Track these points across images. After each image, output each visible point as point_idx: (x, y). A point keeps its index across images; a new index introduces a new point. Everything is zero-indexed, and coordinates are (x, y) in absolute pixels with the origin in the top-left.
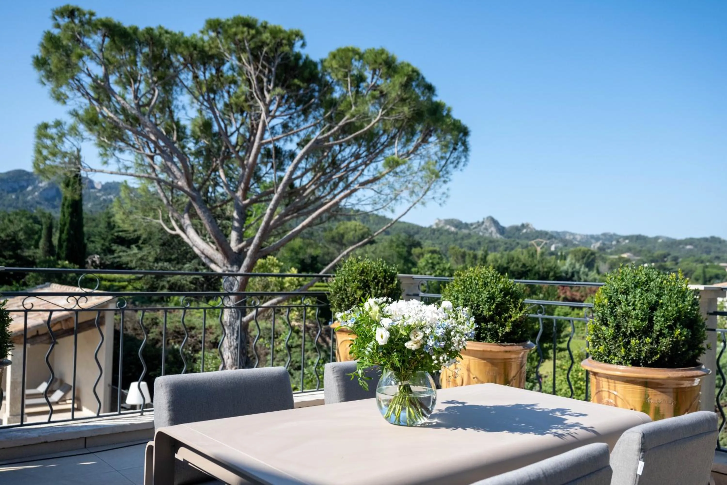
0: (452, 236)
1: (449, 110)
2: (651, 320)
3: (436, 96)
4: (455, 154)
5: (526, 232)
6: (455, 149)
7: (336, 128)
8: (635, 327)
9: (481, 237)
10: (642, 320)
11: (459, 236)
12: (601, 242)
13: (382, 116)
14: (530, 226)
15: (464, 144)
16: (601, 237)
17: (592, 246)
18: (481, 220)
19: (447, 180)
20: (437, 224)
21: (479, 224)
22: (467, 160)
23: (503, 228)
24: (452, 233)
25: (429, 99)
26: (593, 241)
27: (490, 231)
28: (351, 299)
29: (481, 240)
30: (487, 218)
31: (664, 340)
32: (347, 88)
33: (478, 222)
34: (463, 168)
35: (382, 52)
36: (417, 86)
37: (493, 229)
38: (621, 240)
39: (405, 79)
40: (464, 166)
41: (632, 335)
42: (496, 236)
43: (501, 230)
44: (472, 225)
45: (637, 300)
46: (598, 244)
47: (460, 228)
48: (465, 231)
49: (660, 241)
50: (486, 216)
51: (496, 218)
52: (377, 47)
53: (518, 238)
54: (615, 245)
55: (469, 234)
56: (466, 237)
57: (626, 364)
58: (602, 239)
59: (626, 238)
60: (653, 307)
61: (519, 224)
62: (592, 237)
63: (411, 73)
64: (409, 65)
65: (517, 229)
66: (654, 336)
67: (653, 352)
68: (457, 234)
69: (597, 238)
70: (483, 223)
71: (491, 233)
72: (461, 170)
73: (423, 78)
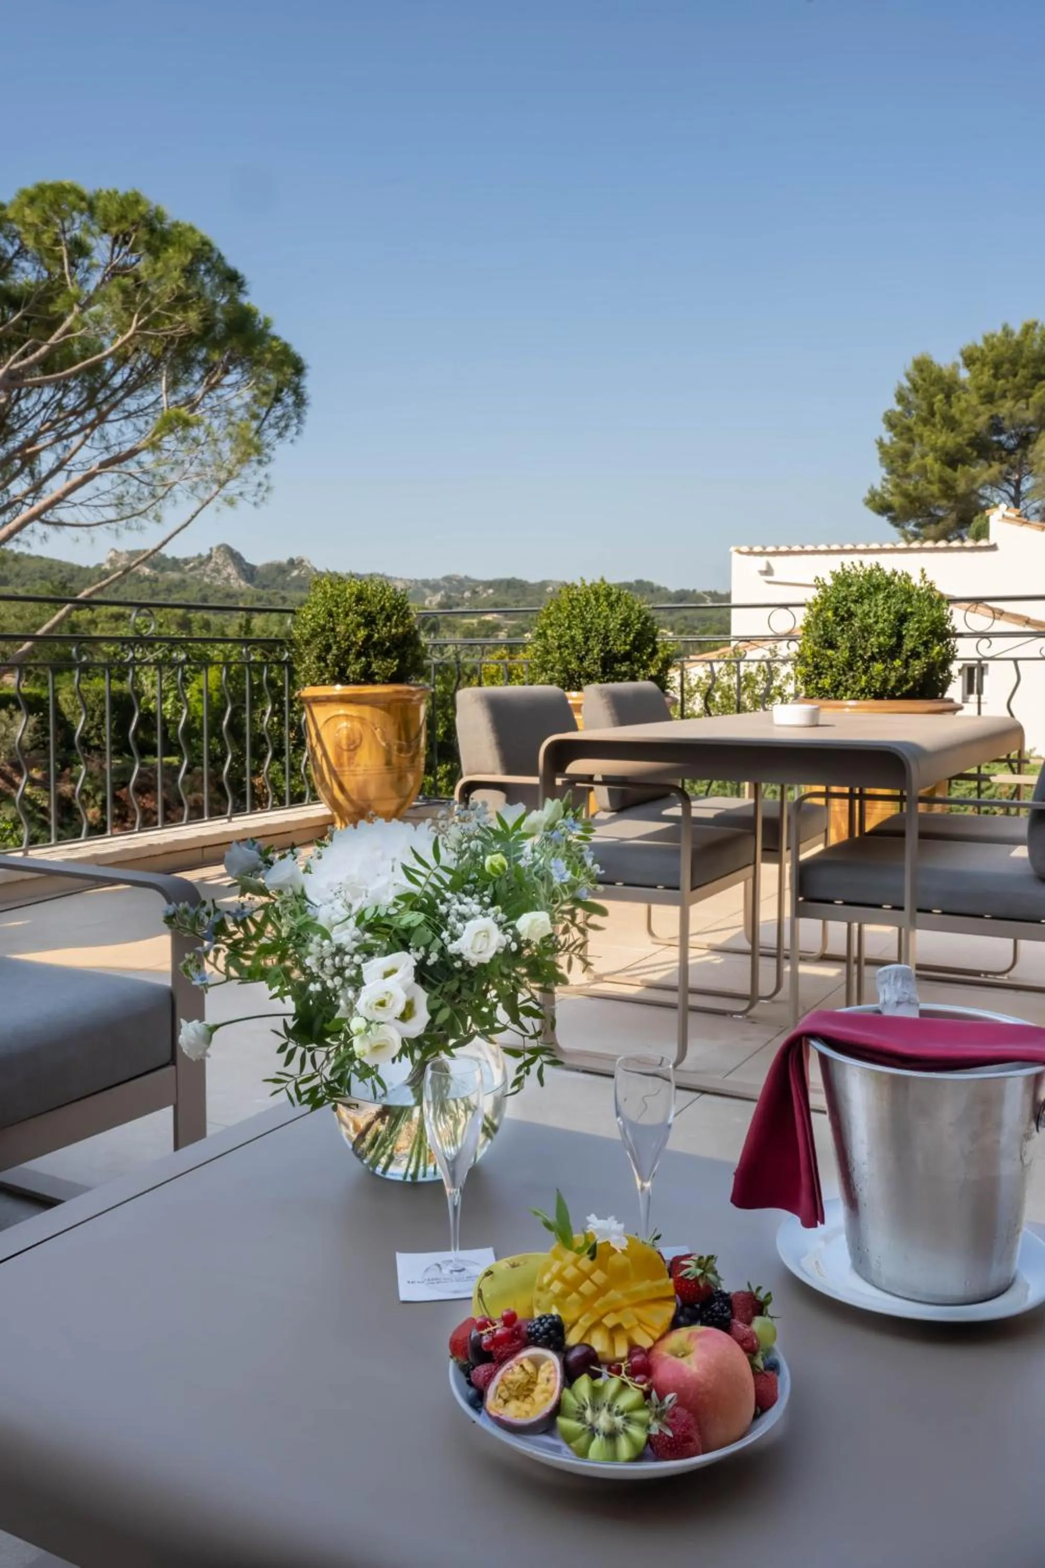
0: (146, 584)
1: (267, 324)
2: (900, 637)
3: (246, 293)
4: (278, 411)
5: (299, 576)
6: (278, 400)
7: (44, 349)
8: (880, 646)
9: (208, 586)
10: (890, 637)
11: (161, 586)
12: (443, 592)
13: (137, 328)
14: (305, 563)
15: (297, 392)
16: (442, 583)
17: (427, 602)
18: (205, 553)
19: (265, 459)
20: (111, 561)
21: (203, 561)
22: (301, 421)
23: (253, 568)
24: (147, 578)
25: (233, 300)
26: (427, 591)
27: (225, 574)
28: (344, 645)
29: (209, 592)
30: (219, 548)
31: (916, 663)
32: (63, 268)
33: (200, 556)
34: (296, 438)
35: (135, 200)
36: (208, 272)
37: (231, 570)
38: (480, 589)
39: (190, 256)
40: (297, 433)
41: (873, 658)
42: (239, 584)
43: (248, 572)
44: (186, 561)
45: (880, 609)
46: (438, 598)
47: (163, 570)
48: (175, 576)
49: (550, 589)
50: (214, 545)
51: (236, 548)
52: (124, 189)
53: (283, 589)
54: (469, 600)
55: (184, 581)
56: (176, 586)
57: (865, 699)
58: (444, 588)
59: (489, 584)
60: (903, 618)
61: (284, 560)
62: (426, 583)
63: (199, 246)
64: (192, 229)
65: (281, 570)
66: (904, 657)
67: (902, 680)
68: (156, 580)
69: (434, 587)
70: (210, 557)
71: (227, 579)
72: (292, 441)
73: (220, 257)
